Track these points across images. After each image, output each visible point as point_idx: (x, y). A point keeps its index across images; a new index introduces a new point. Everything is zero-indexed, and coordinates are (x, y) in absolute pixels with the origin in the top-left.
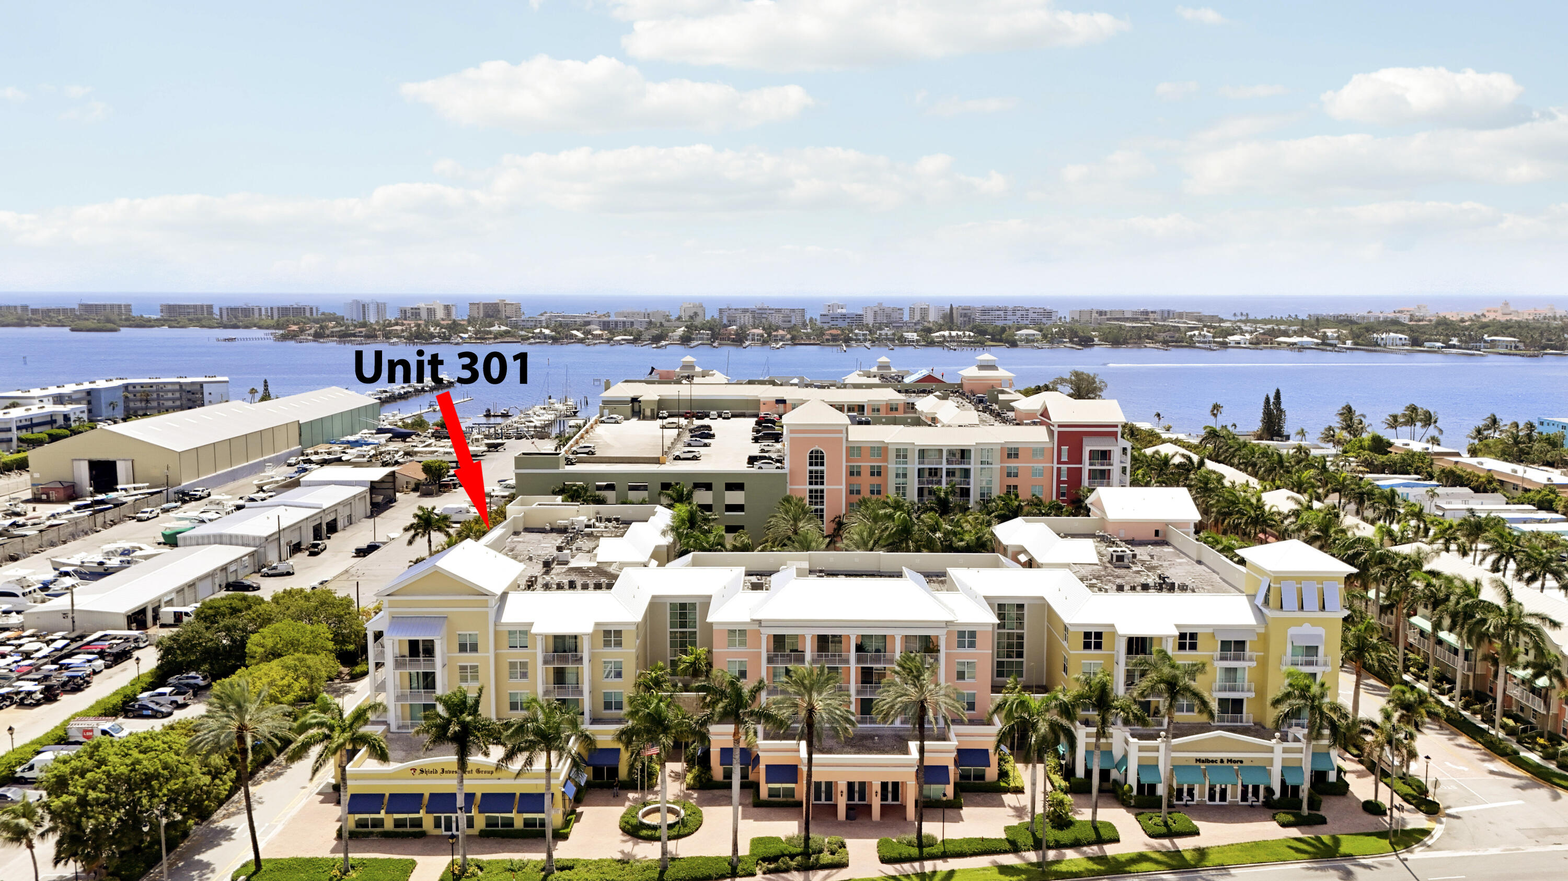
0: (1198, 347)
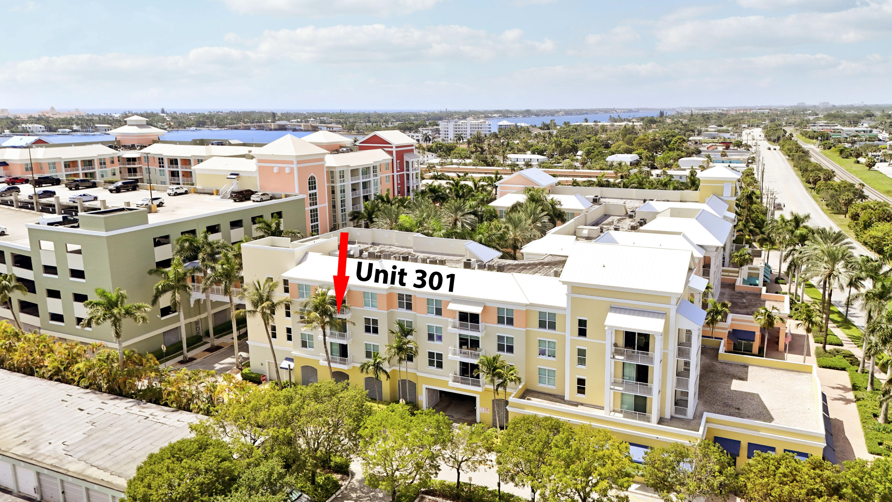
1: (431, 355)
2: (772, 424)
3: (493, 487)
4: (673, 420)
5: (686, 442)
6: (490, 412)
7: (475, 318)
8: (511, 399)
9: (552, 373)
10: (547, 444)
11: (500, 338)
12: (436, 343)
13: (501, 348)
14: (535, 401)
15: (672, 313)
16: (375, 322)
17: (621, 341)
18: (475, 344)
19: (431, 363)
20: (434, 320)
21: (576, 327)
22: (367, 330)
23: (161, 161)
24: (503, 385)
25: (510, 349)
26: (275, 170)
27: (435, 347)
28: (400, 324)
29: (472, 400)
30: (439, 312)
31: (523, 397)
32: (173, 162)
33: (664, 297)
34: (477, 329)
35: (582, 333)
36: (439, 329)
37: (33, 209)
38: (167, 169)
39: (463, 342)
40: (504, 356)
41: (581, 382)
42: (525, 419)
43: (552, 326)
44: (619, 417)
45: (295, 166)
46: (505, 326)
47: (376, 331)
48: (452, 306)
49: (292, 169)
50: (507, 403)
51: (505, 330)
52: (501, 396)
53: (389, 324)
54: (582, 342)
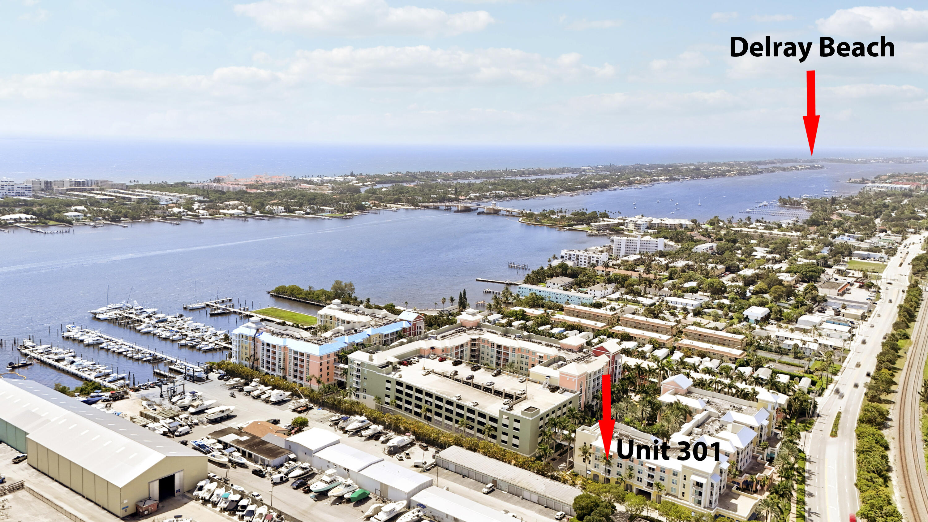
0: (183, 219)
1: (638, 478)
2: (736, 513)
3: (656, 518)
4: (708, 508)
5: (705, 512)
6: (655, 498)
7: (653, 469)
8: (663, 495)
9: (675, 489)
10: (671, 508)
11: (661, 476)
12: (640, 474)
13: (661, 479)
14: (670, 497)
15: (709, 478)
16: (621, 464)
17: (695, 484)
18: (653, 477)
19: (638, 480)
20: (640, 467)
21: (683, 477)
22: (618, 466)
23: (493, 344)
24: (661, 491)
25: (663, 480)
26: (568, 379)
27: (640, 476)
28: (629, 466)
29: (650, 494)
30: (642, 465)
31: (666, 495)
32: (499, 346)
33: (707, 474)
34: (654, 473)
35: (685, 479)
36: (642, 470)
37: (470, 385)
38: (495, 349)
39: (649, 475)
40: (662, 482)
41: (683, 493)
42: (666, 501)
43: (677, 475)
44: (693, 505)
45: (577, 379)
46: (663, 473)
47: (621, 467)
48: (647, 465)
49: (575, 380)
50: (661, 496)
51: (662, 474)
52: (660, 494)
53: (626, 465)
54: (685, 482)
